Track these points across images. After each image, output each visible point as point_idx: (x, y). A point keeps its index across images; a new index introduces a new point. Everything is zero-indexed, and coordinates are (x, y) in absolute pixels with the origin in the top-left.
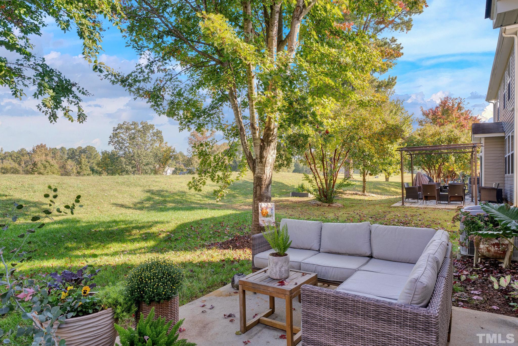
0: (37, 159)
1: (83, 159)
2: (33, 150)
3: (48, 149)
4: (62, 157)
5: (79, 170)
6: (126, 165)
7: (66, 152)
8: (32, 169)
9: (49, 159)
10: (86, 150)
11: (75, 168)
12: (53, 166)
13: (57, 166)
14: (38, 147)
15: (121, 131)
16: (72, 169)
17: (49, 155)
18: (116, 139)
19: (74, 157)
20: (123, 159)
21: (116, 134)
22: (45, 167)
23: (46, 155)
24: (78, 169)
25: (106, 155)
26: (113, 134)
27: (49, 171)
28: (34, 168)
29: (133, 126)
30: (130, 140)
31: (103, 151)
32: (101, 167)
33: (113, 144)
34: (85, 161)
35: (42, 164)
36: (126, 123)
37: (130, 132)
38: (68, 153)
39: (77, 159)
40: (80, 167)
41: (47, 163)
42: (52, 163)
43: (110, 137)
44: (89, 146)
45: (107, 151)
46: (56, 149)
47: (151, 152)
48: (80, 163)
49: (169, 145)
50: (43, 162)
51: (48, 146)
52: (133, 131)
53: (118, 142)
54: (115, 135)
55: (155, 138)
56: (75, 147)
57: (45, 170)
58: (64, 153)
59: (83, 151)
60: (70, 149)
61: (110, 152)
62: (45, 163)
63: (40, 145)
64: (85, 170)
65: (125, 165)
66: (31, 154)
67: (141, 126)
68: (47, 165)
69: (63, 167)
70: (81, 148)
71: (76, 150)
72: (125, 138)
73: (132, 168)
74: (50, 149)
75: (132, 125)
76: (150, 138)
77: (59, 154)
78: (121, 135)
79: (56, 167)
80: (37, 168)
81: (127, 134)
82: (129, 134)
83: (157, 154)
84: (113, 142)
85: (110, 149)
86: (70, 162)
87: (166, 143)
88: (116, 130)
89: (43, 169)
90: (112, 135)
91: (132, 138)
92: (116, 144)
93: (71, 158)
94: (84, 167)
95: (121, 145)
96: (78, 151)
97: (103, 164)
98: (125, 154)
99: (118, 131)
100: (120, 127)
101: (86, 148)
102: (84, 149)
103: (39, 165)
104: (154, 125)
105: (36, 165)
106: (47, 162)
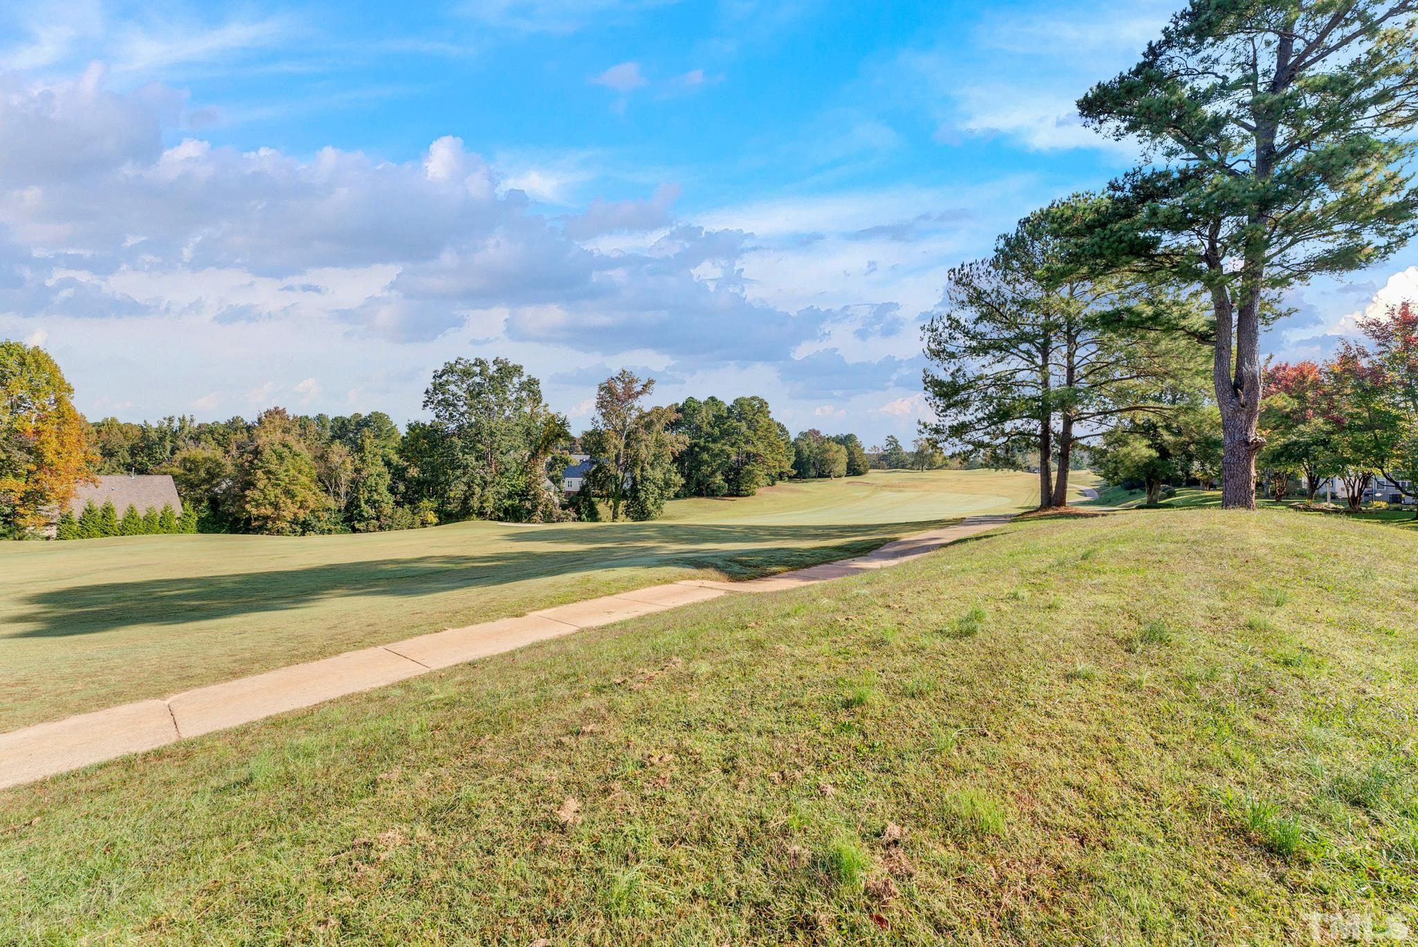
0: (263, 439)
1: (368, 441)
2: (259, 419)
3: (291, 418)
4: (320, 435)
5: (359, 466)
6: (464, 453)
7: (328, 425)
8: (251, 462)
9: (291, 440)
10: (370, 421)
11: (349, 460)
12: (298, 455)
13: (307, 456)
14: (269, 413)
15: (450, 379)
16: (344, 462)
17: (293, 432)
18: (441, 397)
19: (345, 435)
20: (455, 439)
21: (440, 384)
22: (281, 458)
23: (286, 431)
24: (357, 462)
25: (418, 431)
26: (434, 384)
27: (291, 467)
28: (255, 462)
29: (477, 369)
30: (472, 398)
31: (412, 421)
32: (407, 456)
33: (433, 406)
34: (371, 443)
35: (274, 452)
36: (462, 362)
37: (471, 381)
38: (332, 427)
39: (350, 438)
40: (361, 458)
41: (286, 449)
42: (296, 448)
43: (427, 392)
44: (376, 413)
45: (422, 421)
46: (307, 417)
47: (517, 425)
48: (361, 449)
49: (552, 411)
50: (276, 447)
51: (290, 413)
52: (477, 379)
53: (446, 404)
54: (439, 387)
55: (524, 394)
56: (348, 415)
57: (281, 464)
58: (324, 426)
59: (362, 423)
60: (336, 419)
61: (428, 423)
62: (280, 449)
63: (272, 409)
64: (373, 464)
65: (460, 454)
66: (254, 427)
67: (495, 368)
68: (286, 452)
69: (322, 457)
70: (360, 416)
71: (349, 421)
72: (460, 393)
73: (477, 460)
74: (295, 417)
75: (475, 364)
76: (515, 395)
77: (314, 427)
78: (452, 387)
79: (307, 459)
80: (261, 460)
81: (465, 386)
82: (469, 385)
83: (528, 428)
84: (432, 402)
85: (427, 417)
86: (337, 446)
87: (546, 405)
88: (440, 377)
89: (276, 462)
90: (431, 387)
91: (475, 393)
92: (441, 408)
93: (339, 437)
94: (369, 457)
95: (451, 408)
96: (353, 422)
97: (413, 451)
98: (460, 427)
99: (444, 378)
100: (449, 370)
101: (370, 416)
102: (365, 419)
103: (267, 453)
104: (521, 367)
105: (260, 453)
106: (284, 446)
